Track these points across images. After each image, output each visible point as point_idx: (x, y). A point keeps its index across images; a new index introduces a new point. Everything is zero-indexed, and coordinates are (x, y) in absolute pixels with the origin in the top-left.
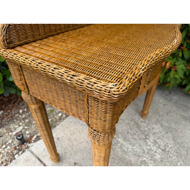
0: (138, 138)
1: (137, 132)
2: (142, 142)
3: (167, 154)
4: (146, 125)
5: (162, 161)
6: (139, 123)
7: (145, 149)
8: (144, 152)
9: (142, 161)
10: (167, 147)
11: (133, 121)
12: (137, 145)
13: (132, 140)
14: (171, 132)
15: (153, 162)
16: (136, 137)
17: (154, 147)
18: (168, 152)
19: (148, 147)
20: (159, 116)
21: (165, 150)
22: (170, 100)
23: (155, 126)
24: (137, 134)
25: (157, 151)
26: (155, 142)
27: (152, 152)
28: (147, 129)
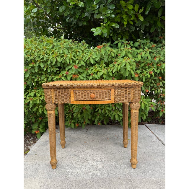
0: (81, 163)
1: (78, 160)
2: (85, 164)
3: (104, 162)
4: (83, 154)
5: (104, 168)
6: (76, 154)
7: (89, 167)
8: (90, 169)
9: (91, 174)
10: (102, 159)
11: (72, 155)
12: (83, 167)
13: (78, 166)
14: (100, 150)
15: (99, 171)
16: (79, 163)
17: (95, 163)
18: (104, 161)
19: (91, 165)
20: (88, 145)
21: (101, 161)
22: (90, 134)
23: (88, 151)
24: (79, 161)
25: (98, 164)
26: (94, 160)
27: (95, 166)
28: (84, 155)
